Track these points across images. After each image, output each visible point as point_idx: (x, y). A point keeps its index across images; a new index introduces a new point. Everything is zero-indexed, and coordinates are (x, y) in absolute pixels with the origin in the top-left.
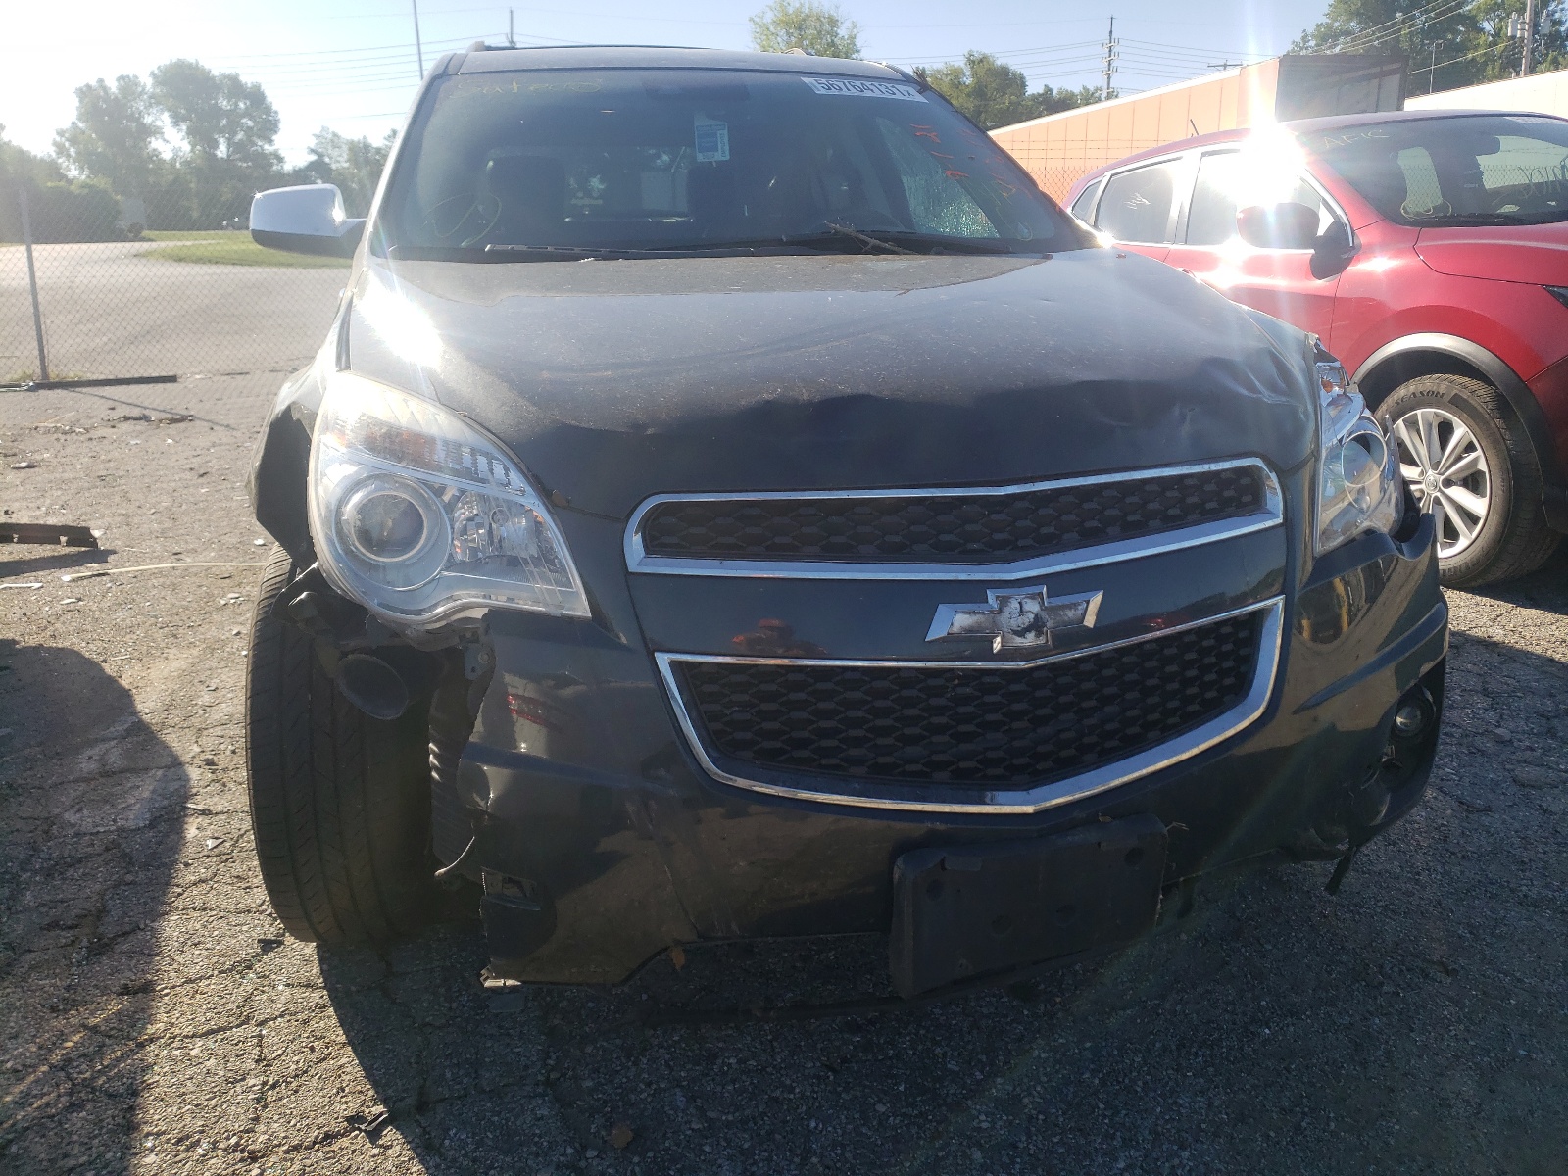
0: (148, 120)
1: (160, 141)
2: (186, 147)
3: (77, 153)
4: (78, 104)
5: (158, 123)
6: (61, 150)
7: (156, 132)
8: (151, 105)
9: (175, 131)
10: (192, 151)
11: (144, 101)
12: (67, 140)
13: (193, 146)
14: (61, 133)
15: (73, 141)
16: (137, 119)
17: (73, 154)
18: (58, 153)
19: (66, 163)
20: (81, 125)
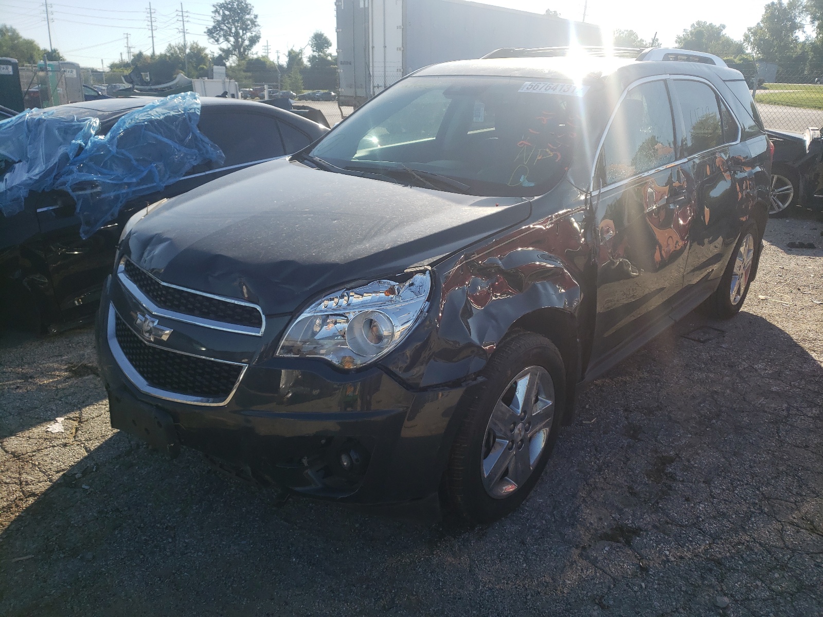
0: (798, 20)
1: (801, 32)
2: (814, 35)
3: (755, 40)
4: (764, 13)
5: (803, 22)
6: (747, 38)
7: (801, 27)
8: (802, 12)
9: (811, 26)
10: (817, 37)
11: (799, 10)
12: (752, 33)
13: (818, 34)
14: (749, 30)
15: (755, 34)
16: (792, 20)
17: (752, 40)
18: (744, 40)
19: (747, 45)
20: (762, 25)
